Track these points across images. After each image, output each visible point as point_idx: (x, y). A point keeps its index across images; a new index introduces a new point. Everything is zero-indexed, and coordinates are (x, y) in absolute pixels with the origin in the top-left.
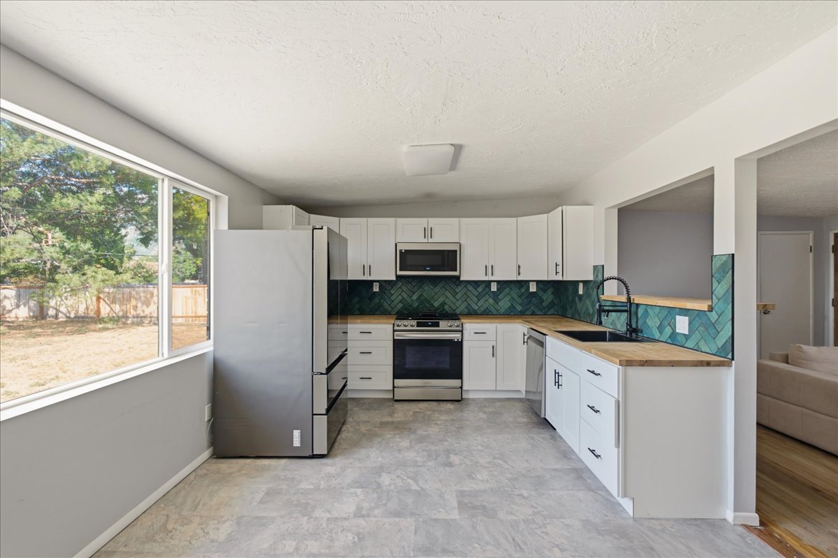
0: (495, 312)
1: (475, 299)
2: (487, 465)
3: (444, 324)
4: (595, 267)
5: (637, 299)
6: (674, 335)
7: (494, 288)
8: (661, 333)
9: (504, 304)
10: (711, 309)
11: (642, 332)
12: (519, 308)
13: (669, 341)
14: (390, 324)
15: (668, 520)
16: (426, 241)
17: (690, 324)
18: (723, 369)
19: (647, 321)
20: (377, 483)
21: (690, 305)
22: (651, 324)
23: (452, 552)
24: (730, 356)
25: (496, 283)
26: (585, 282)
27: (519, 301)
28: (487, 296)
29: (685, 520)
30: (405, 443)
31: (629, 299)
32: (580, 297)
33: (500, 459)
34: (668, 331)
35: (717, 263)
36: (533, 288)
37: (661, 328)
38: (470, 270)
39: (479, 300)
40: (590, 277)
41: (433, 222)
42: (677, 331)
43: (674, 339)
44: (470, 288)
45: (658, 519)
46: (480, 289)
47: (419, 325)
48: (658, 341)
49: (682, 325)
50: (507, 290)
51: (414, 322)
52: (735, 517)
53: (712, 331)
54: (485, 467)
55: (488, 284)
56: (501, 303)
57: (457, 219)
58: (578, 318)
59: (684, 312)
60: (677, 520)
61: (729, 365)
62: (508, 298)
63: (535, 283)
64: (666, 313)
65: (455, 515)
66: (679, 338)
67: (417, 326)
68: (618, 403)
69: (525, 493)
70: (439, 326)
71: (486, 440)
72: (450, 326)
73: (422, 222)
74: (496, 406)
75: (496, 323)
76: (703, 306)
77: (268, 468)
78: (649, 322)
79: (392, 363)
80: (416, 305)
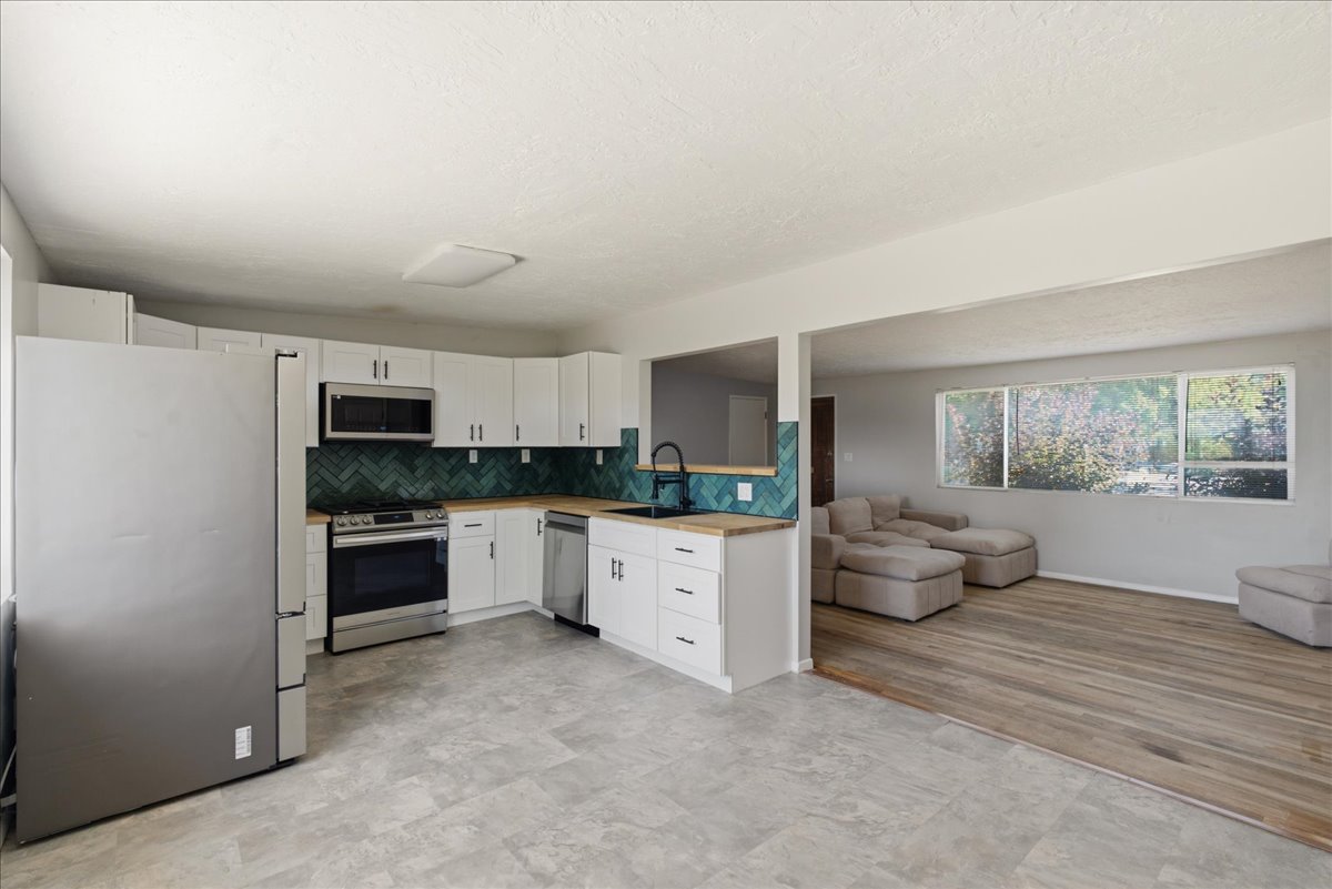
0: (475, 494)
1: (446, 477)
2: (556, 694)
3: (419, 517)
4: (624, 431)
5: (689, 469)
6: (735, 502)
7: (473, 458)
8: (719, 502)
9: (488, 482)
10: (777, 474)
11: (694, 503)
12: (508, 486)
13: (729, 510)
14: (323, 523)
15: (757, 686)
16: (376, 382)
17: (753, 490)
18: (788, 531)
19: (702, 491)
20: (431, 761)
21: (756, 471)
22: (706, 495)
23: (604, 788)
24: (795, 517)
25: (476, 452)
26: (607, 450)
27: (508, 476)
28: (463, 471)
29: (768, 682)
30: (418, 704)
31: (682, 468)
32: (598, 469)
33: (566, 684)
34: (728, 500)
35: (781, 431)
36: (526, 458)
37: (718, 498)
38: (448, 432)
39: (452, 477)
40: (617, 442)
41: (387, 353)
42: (740, 498)
43: (736, 508)
44: (439, 459)
45: (750, 688)
46: (453, 461)
47: (378, 520)
48: (717, 512)
49: (745, 492)
50: (491, 462)
51: (370, 517)
52: (800, 666)
53: (777, 496)
54: (557, 697)
55: (465, 451)
56: (484, 481)
57: (428, 352)
58: (594, 495)
59: (746, 478)
60: (762, 684)
61: (792, 525)
62: (493, 473)
63: (528, 451)
64: (725, 480)
65: (570, 755)
66: (741, 506)
67: (376, 523)
68: (720, 576)
69: (625, 707)
70: (412, 520)
71: (528, 669)
72: (430, 519)
73: (372, 351)
74: (504, 627)
75: (493, 508)
76: (770, 472)
77: (193, 815)
78: (704, 492)
79: (325, 591)
80: (346, 488)
